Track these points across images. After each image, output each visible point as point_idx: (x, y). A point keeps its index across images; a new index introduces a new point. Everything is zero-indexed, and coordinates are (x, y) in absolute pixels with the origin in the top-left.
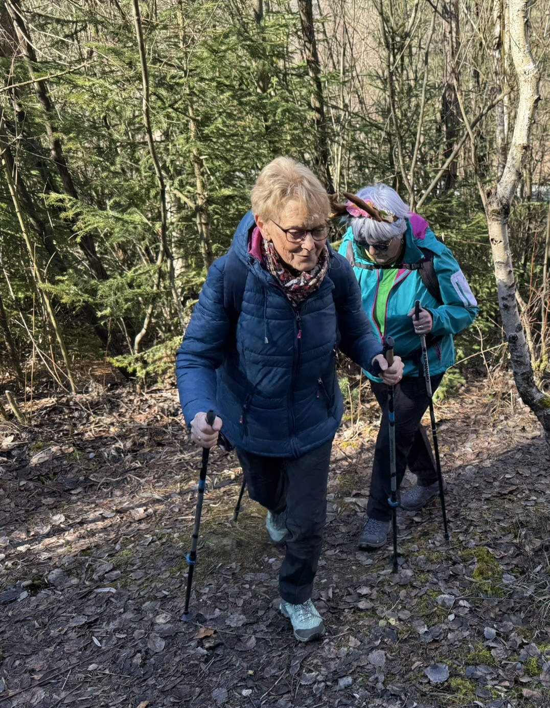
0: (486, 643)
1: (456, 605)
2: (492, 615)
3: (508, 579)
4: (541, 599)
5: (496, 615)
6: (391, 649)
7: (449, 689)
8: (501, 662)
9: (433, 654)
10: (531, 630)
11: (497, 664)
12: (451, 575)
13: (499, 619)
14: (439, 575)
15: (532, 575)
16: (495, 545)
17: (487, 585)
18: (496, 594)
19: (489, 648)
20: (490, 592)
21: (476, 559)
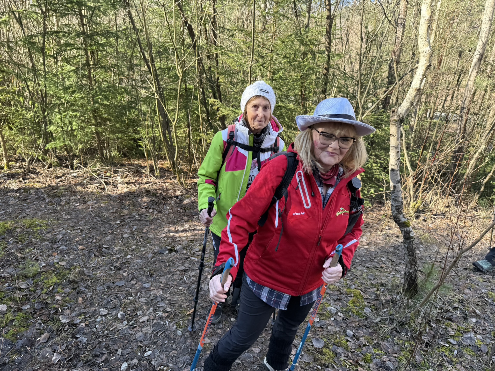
0: (346, 338)
1: (336, 314)
2: (354, 325)
3: (367, 310)
4: (382, 326)
5: (356, 325)
7: (321, 353)
8: (351, 349)
9: (318, 333)
10: (373, 339)
11: (349, 350)
12: (338, 299)
13: (357, 328)
15: (380, 312)
16: (365, 291)
17: (355, 309)
18: (358, 315)
19: (347, 341)
20: (355, 313)
21: (353, 295)
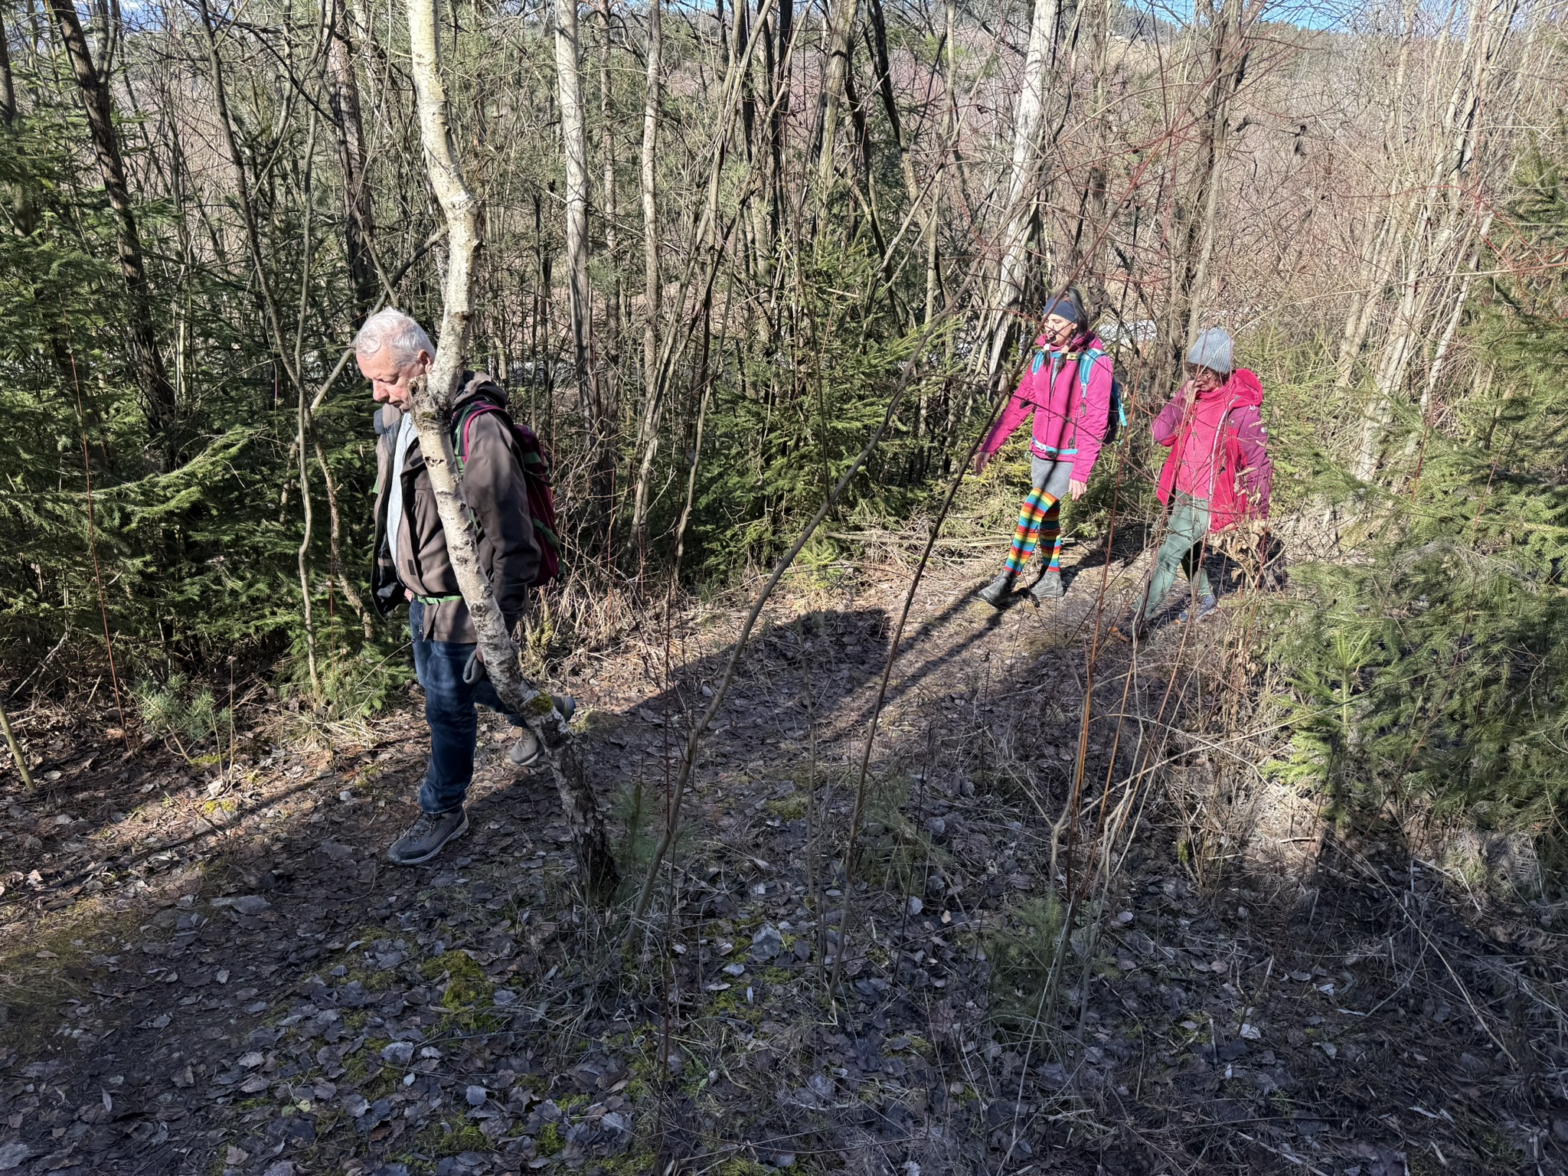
0: (469, 1115)
1: (416, 1058)
2: (479, 1064)
3: (504, 998)
4: (559, 1022)
5: (486, 1062)
6: (303, 1155)
8: (497, 1141)
9: (379, 1150)
10: (545, 1077)
11: (491, 1146)
12: (405, 1007)
13: (491, 1069)
14: (386, 1010)
15: (542, 986)
16: (479, 945)
17: (467, 1014)
18: (482, 1027)
19: (476, 1122)
20: (473, 1025)
21: (447, 973)
